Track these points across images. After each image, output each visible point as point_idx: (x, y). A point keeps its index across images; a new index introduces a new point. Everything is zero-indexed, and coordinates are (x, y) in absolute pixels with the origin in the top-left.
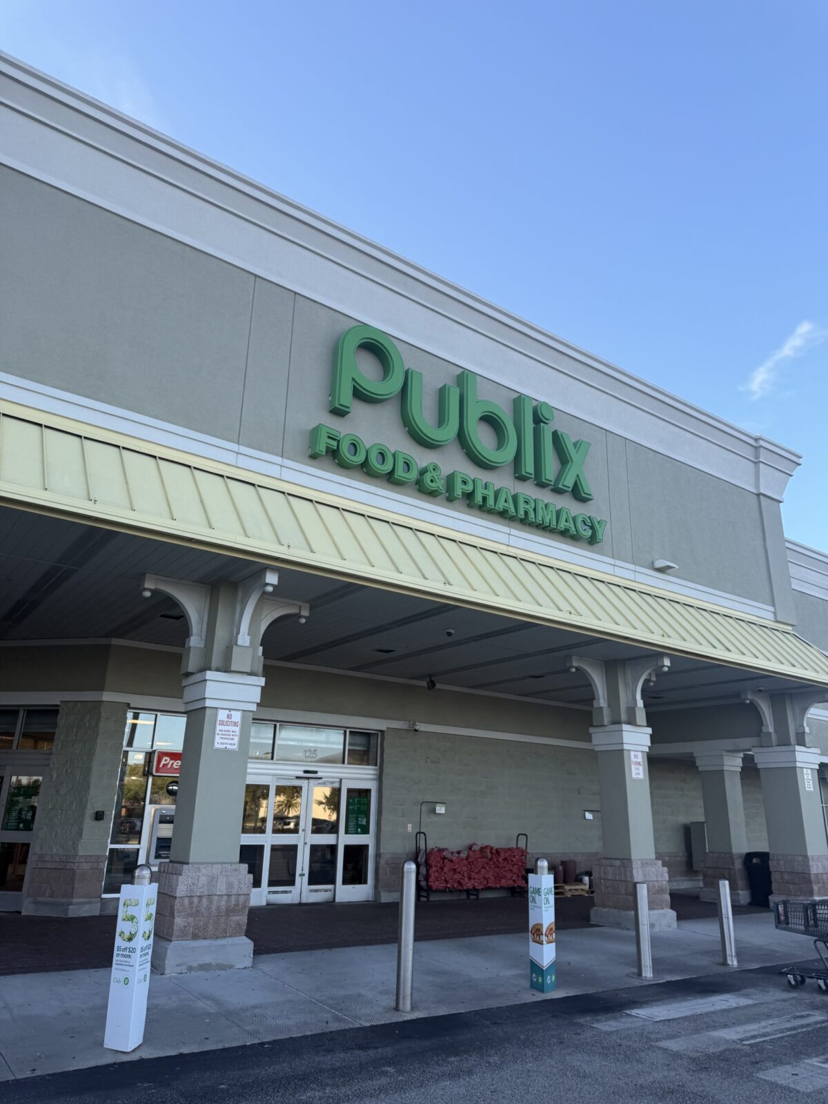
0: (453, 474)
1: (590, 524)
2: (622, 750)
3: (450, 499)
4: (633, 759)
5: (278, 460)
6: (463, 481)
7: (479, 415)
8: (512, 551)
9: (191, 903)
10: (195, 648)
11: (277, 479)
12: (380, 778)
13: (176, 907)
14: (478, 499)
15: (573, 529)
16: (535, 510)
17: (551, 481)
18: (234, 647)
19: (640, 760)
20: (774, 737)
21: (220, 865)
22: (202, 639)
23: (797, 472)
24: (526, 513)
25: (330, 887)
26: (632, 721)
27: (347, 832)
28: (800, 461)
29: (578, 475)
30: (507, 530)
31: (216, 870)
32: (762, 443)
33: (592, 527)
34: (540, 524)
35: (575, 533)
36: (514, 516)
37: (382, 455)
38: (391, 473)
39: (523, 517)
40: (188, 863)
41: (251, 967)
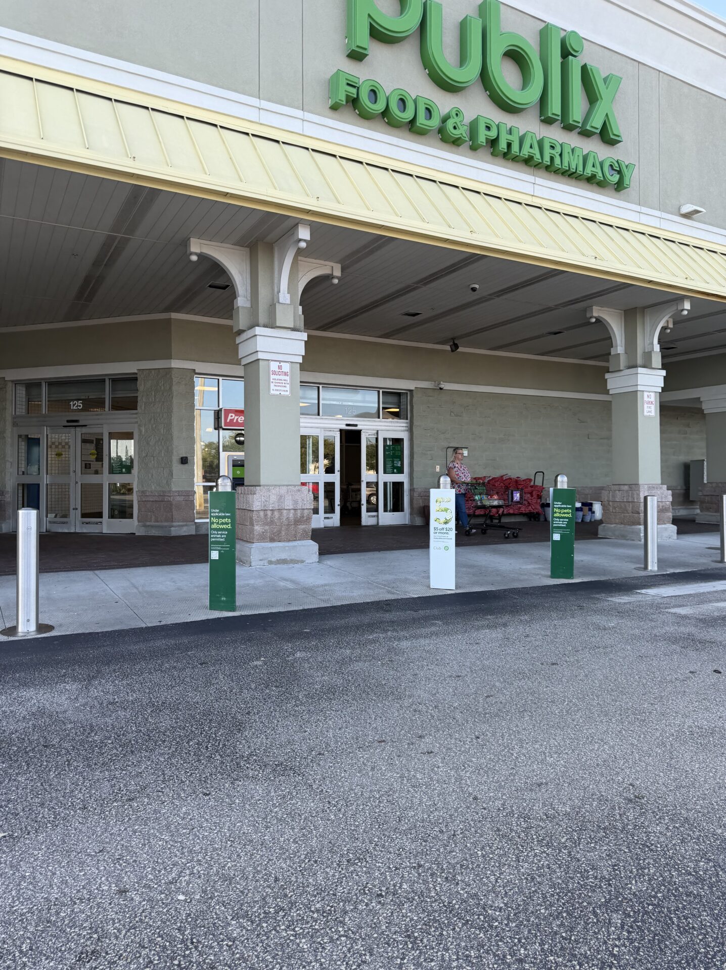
0: (477, 117)
1: (618, 169)
2: (636, 392)
3: (474, 148)
4: (646, 399)
5: (299, 113)
6: (487, 127)
7: (503, 49)
8: (536, 202)
9: (266, 515)
10: (243, 307)
11: (300, 134)
12: (411, 430)
13: (254, 518)
14: (503, 146)
15: (601, 175)
16: (561, 155)
17: (579, 122)
18: (277, 305)
19: (653, 399)
21: (285, 488)
22: (248, 300)
24: (552, 159)
26: (647, 365)
27: (385, 472)
29: (607, 115)
30: (531, 178)
31: (283, 490)
33: (620, 172)
34: (567, 171)
35: (602, 179)
36: (540, 163)
37: (402, 101)
38: (413, 122)
39: (549, 163)
40: (260, 486)
41: (318, 562)
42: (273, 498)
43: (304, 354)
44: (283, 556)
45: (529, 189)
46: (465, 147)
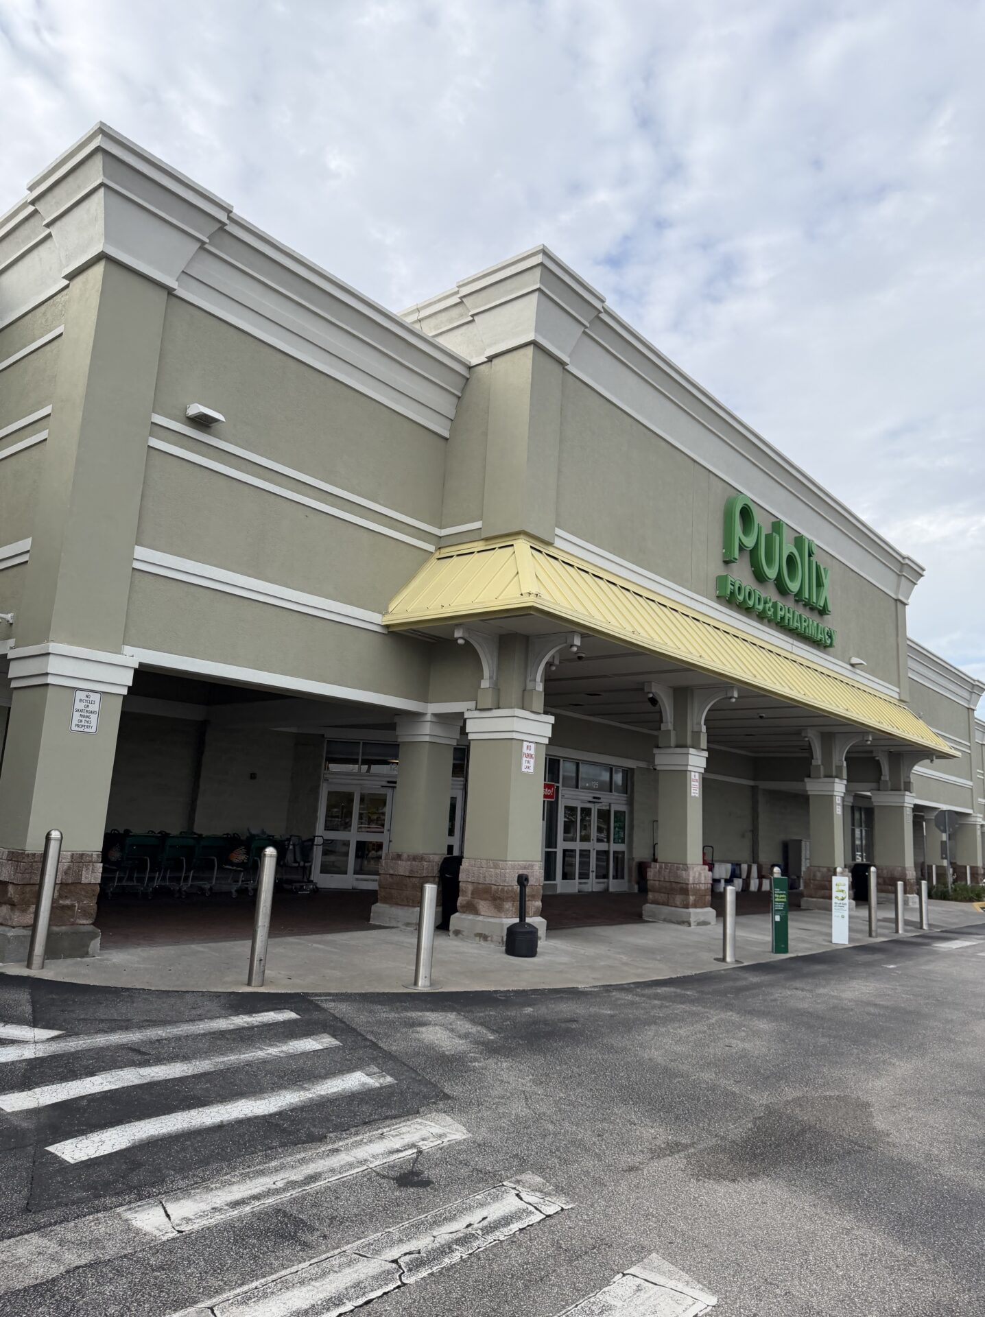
0: (776, 603)
2: (832, 796)
3: (769, 621)
4: (837, 802)
7: (786, 557)
8: (794, 657)
12: (630, 803)
14: (786, 623)
15: (823, 639)
16: (808, 628)
17: (814, 603)
18: (699, 733)
19: (840, 802)
20: (889, 784)
23: (921, 581)
25: (605, 880)
26: (839, 777)
27: (614, 843)
28: (924, 573)
29: (825, 597)
32: (907, 561)
33: (830, 637)
34: (810, 637)
35: (824, 642)
36: (799, 632)
38: (753, 607)
41: (716, 925)
42: (697, 874)
43: (705, 767)
44: (702, 919)
45: (788, 647)
46: (766, 620)
